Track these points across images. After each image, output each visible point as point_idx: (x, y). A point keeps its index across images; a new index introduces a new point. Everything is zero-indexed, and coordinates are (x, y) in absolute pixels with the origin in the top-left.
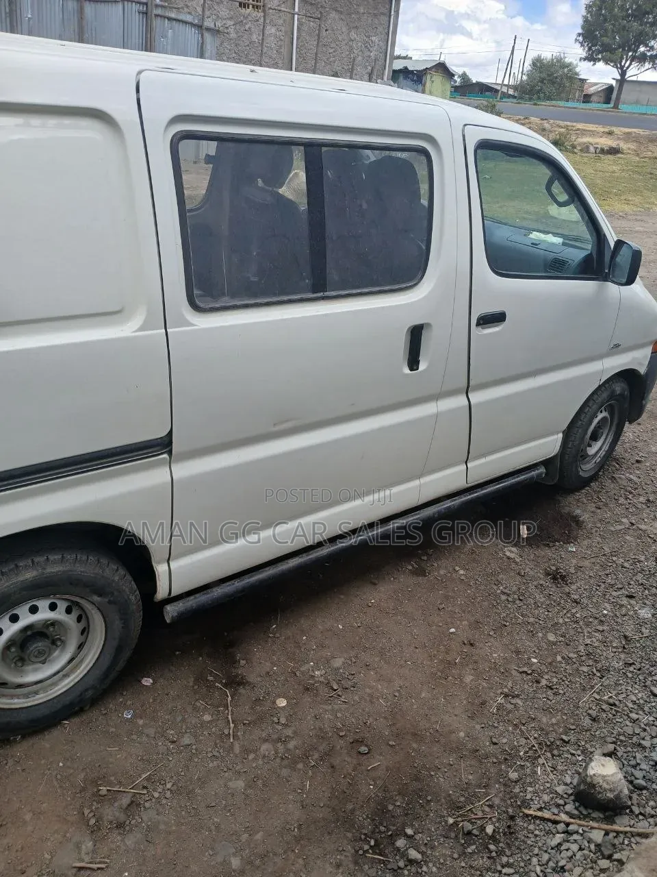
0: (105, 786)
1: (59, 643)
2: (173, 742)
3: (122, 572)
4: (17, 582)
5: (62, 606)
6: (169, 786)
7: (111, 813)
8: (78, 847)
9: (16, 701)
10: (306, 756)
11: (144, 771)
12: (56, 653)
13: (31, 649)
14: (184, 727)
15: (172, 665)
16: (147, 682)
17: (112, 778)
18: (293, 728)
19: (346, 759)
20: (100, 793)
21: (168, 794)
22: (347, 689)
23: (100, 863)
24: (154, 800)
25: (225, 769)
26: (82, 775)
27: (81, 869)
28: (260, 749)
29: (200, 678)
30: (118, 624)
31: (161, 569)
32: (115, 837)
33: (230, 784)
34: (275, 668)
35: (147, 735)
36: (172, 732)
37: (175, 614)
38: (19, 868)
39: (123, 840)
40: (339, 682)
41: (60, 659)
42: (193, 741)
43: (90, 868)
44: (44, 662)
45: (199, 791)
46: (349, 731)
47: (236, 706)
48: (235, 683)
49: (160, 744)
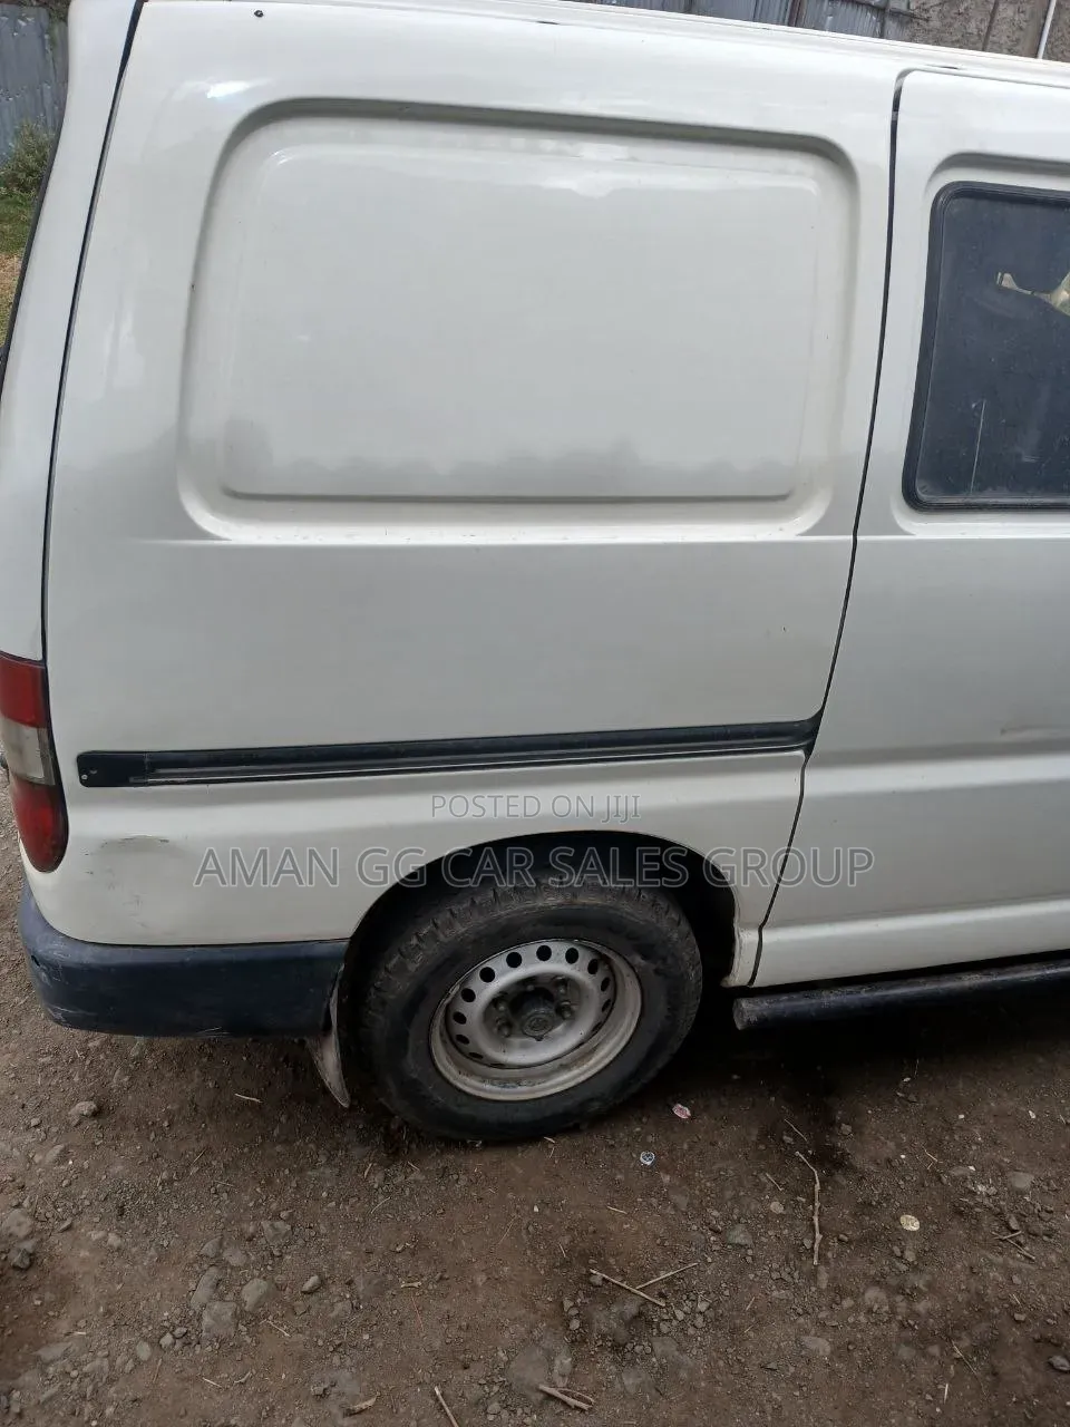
0: (600, 1271)
1: (567, 1015)
2: (716, 1232)
3: (685, 927)
4: (533, 908)
5: (585, 958)
6: (702, 1307)
7: (606, 1320)
8: (550, 1357)
9: (488, 1087)
10: (947, 1336)
11: (664, 1265)
12: (559, 1029)
13: (529, 1014)
14: (736, 1211)
15: (724, 1095)
16: (682, 1112)
17: (612, 1261)
18: (928, 1277)
19: (1023, 1367)
20: (592, 1279)
21: (699, 1321)
22: (1036, 1235)
23: (579, 1398)
24: (675, 1323)
25: (800, 1311)
26: (566, 1240)
27: (550, 1397)
28: (863, 1294)
29: (770, 1133)
30: (661, 1008)
31: (746, 938)
32: (606, 1362)
33: (806, 1339)
34: (903, 1156)
35: (675, 1207)
36: (715, 1213)
37: (753, 1018)
38: (462, 1357)
39: (619, 1374)
40: (1020, 1218)
41: (565, 1040)
42: (749, 1242)
43: (564, 1403)
44: (539, 1039)
45: (752, 1334)
46: (1033, 1317)
47: (828, 1203)
48: (831, 1161)
49: (695, 1227)
